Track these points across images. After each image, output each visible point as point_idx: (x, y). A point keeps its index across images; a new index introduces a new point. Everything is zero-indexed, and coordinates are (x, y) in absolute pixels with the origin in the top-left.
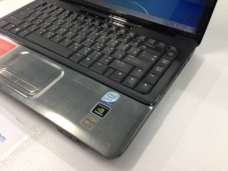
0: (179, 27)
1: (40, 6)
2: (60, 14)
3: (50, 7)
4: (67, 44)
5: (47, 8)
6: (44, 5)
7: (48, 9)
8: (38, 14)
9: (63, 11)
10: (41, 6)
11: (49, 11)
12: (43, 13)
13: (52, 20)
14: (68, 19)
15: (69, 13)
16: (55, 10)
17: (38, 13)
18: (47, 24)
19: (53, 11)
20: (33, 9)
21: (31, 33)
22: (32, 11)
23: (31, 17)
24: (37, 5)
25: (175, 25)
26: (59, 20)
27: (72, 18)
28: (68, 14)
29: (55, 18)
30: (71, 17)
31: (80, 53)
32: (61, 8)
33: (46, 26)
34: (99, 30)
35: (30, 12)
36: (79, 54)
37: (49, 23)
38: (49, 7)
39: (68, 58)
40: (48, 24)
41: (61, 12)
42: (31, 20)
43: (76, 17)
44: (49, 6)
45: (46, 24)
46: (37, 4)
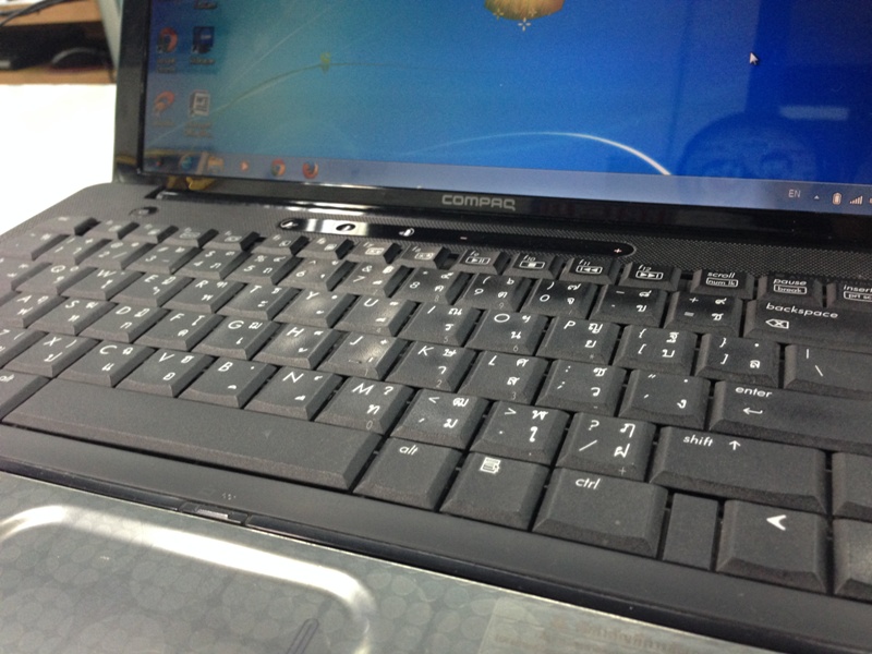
0: (859, 201)
1: (62, 238)
2: (193, 253)
3: (122, 235)
4: (302, 398)
5: (105, 242)
6: (81, 231)
7: (116, 245)
8: (60, 279)
9: (203, 240)
10: (67, 236)
11: (124, 254)
12: (90, 265)
13: (157, 290)
14: (251, 268)
15: (242, 243)
16: (155, 241)
17: (59, 273)
18: (131, 313)
19: (148, 247)
20: (23, 260)
21: (43, 382)
22: (23, 266)
23: (26, 299)
24: (47, 237)
25: (837, 199)
26: (201, 284)
27: (269, 262)
28: (238, 248)
29: (173, 278)
30: (261, 259)
31: (417, 442)
32: (188, 230)
33: (128, 324)
34: (457, 289)
35: (13, 275)
36: (414, 449)
37: (147, 310)
38: (115, 236)
39: (349, 492)
40: (139, 315)
41: (196, 244)
42: (23, 312)
43: (288, 252)
44: (117, 228)
45: (129, 317)
46: (45, 232)
